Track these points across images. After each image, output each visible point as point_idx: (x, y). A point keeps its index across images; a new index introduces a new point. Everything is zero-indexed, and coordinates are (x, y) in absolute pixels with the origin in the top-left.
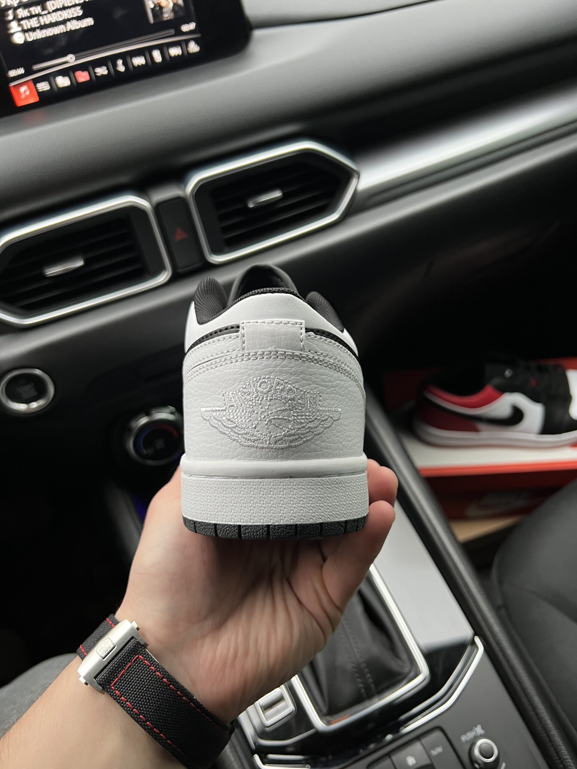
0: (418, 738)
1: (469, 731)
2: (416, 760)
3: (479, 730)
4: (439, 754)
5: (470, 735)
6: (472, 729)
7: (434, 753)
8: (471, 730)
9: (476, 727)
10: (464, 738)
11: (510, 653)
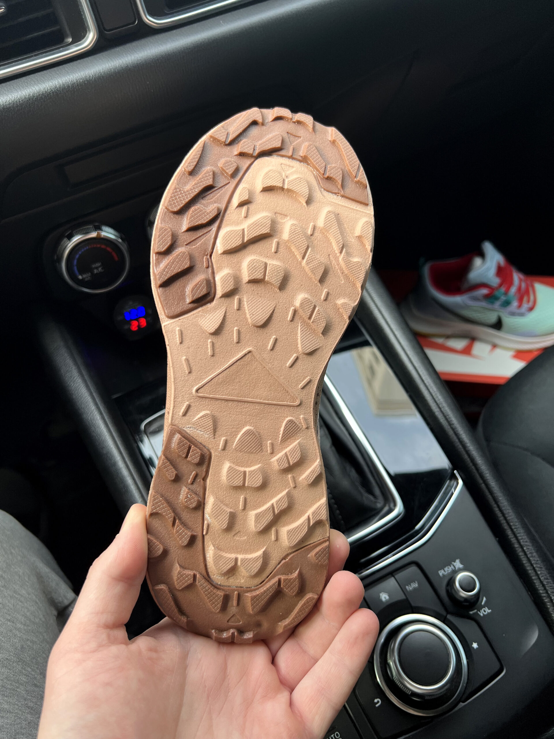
0: (392, 574)
1: (448, 566)
2: (389, 596)
3: (458, 564)
4: (415, 589)
5: (448, 570)
6: (452, 564)
7: (409, 588)
8: (449, 564)
9: (455, 562)
10: (441, 573)
11: (493, 486)
